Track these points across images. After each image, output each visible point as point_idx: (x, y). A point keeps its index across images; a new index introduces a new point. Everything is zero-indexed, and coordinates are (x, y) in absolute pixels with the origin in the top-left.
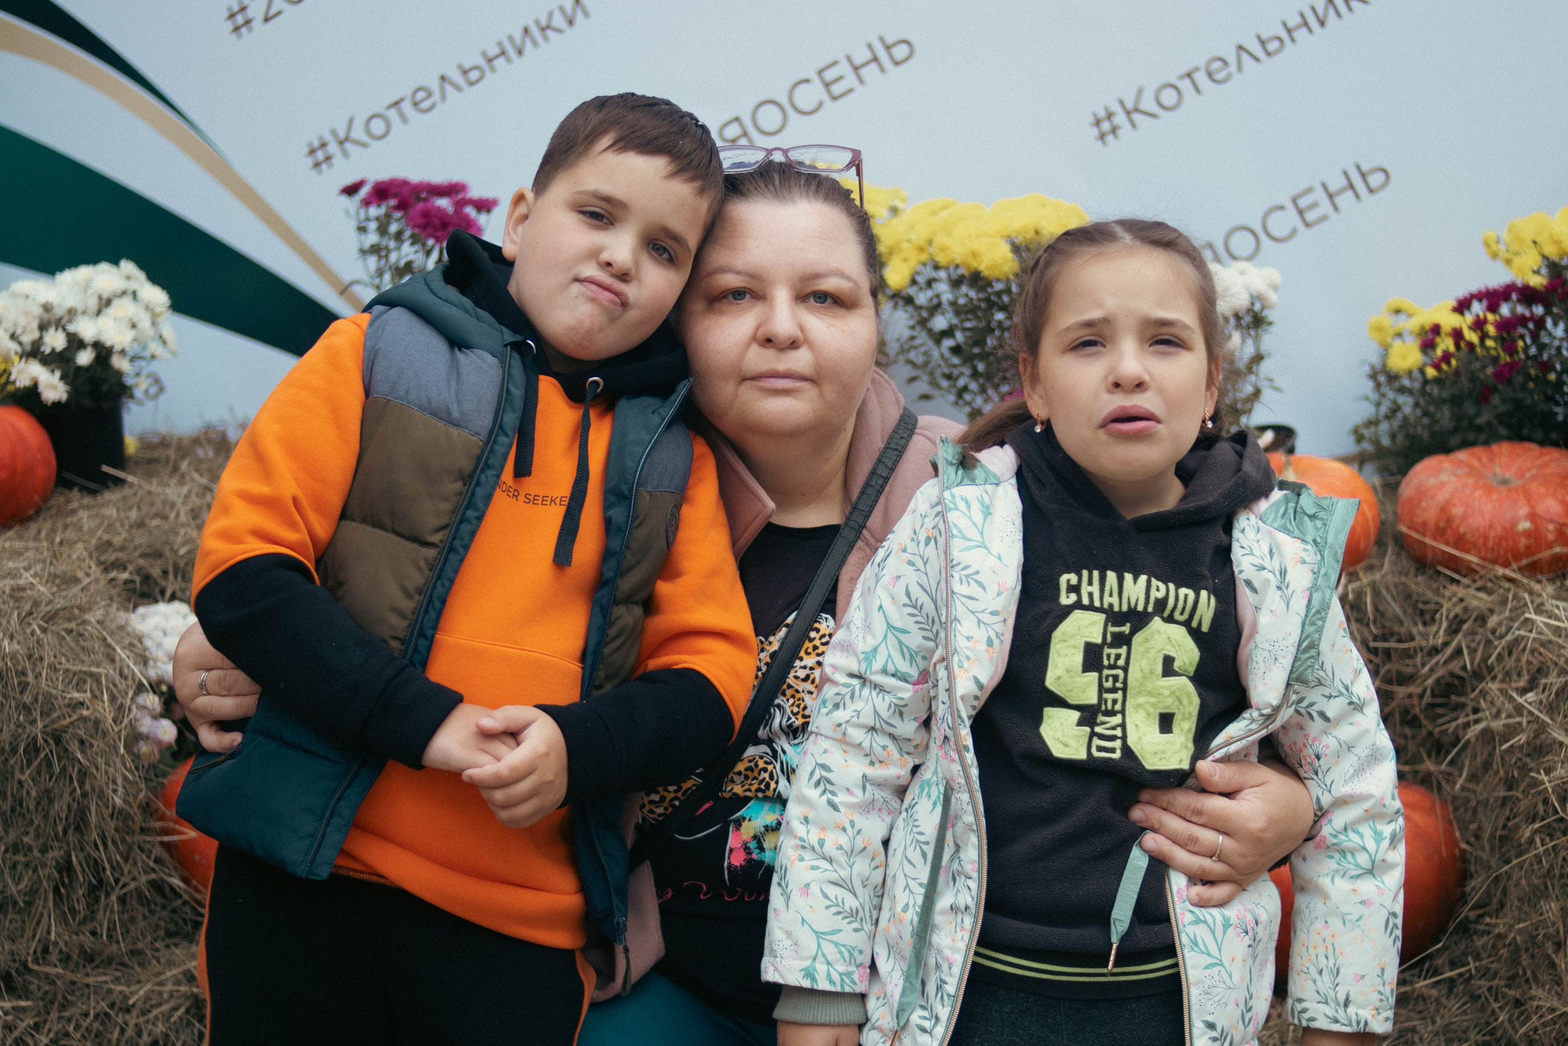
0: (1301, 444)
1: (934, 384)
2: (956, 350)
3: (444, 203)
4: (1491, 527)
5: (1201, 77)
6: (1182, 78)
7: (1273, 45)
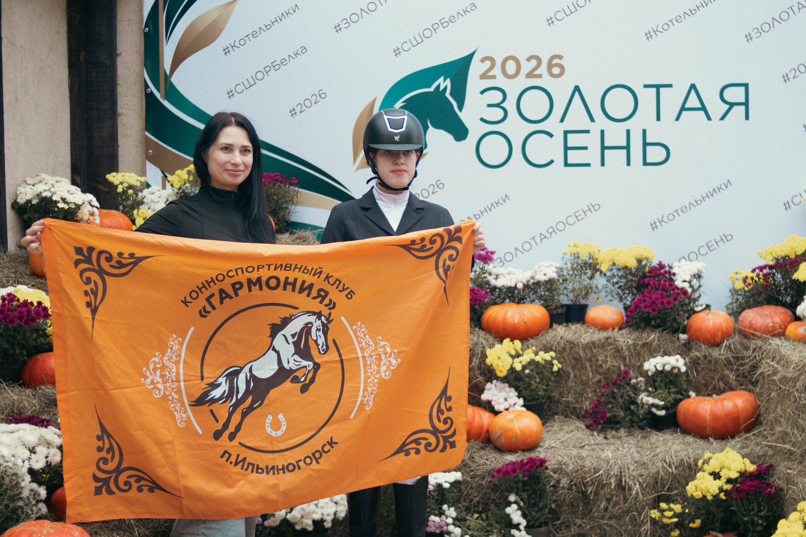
0: (712, 308)
1: (613, 296)
2: (620, 287)
3: (482, 252)
4: (762, 325)
5: (679, 212)
6: (674, 212)
7: (699, 202)
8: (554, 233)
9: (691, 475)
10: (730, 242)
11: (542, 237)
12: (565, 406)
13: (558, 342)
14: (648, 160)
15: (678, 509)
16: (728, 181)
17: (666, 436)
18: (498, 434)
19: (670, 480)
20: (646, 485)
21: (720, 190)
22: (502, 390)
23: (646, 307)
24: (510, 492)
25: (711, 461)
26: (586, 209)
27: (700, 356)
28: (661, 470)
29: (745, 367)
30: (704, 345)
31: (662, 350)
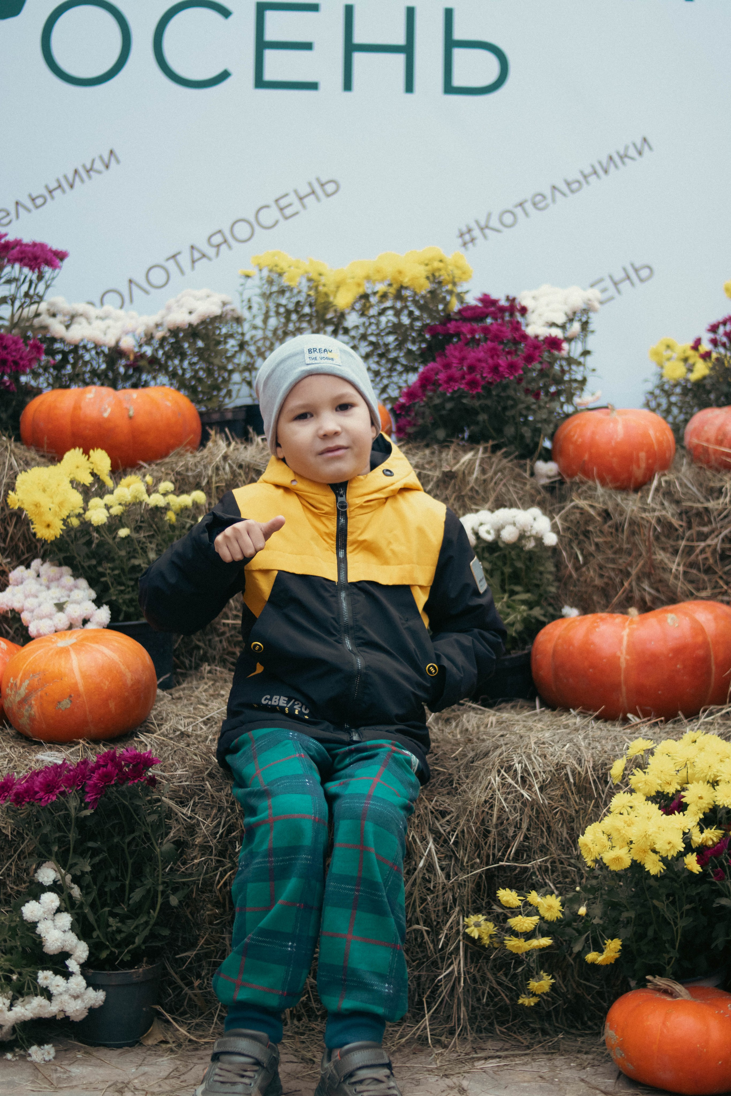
5: (528, 206)
6: (516, 206)
7: (575, 186)
8: (224, 247)
9: (585, 810)
10: (646, 284)
11: (197, 255)
12: (229, 642)
13: (217, 468)
14: (457, 82)
15: (550, 907)
16: (645, 140)
17: (505, 715)
18: (23, 691)
19: (525, 826)
20: (456, 843)
21: (626, 160)
22: (53, 585)
23: (451, 379)
24: (42, 860)
25: (651, 760)
26: (304, 190)
27: (592, 512)
28: (499, 795)
29: (709, 542)
30: (603, 484)
31: (492, 499)
